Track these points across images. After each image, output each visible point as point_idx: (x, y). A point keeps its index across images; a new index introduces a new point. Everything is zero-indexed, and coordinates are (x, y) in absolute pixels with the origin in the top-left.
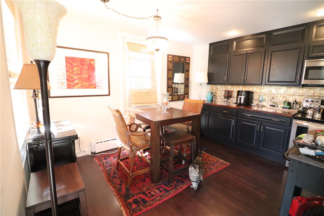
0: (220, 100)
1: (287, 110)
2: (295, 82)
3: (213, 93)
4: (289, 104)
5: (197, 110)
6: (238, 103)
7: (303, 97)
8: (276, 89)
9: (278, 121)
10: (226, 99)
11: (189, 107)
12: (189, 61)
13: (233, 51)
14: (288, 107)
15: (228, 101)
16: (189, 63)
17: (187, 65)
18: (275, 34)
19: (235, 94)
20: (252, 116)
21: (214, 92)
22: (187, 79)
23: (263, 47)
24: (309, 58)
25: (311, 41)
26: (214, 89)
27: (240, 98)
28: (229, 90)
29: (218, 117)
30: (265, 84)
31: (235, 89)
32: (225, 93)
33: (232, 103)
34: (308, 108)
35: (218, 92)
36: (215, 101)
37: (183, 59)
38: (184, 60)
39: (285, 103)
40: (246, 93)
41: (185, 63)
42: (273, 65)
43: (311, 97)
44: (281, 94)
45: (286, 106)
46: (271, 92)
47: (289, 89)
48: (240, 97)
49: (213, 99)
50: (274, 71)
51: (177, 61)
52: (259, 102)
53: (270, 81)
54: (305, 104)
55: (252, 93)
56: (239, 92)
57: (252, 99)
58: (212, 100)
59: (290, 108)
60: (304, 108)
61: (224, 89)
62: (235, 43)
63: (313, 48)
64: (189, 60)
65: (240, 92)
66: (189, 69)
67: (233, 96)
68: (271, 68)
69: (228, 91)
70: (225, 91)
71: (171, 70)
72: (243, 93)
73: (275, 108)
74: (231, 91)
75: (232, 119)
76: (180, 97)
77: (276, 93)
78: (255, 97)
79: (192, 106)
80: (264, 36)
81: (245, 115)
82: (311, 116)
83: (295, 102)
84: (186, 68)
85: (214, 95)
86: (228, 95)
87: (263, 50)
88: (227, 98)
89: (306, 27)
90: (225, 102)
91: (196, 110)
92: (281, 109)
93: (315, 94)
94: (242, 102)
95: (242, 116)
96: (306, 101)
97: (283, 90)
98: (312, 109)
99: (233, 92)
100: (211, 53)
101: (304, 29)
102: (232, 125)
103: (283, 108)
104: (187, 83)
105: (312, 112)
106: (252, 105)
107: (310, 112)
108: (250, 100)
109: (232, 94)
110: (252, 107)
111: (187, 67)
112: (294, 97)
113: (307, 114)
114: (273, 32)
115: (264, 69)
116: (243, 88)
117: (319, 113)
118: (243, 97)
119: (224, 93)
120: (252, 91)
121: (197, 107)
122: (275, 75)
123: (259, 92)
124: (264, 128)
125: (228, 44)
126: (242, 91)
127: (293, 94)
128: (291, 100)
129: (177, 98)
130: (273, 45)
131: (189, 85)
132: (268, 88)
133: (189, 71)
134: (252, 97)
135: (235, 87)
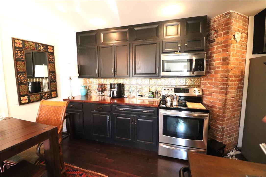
0: (95, 94)
1: (152, 99)
2: (155, 74)
3: (87, 87)
4: (153, 93)
5: (59, 115)
6: (112, 96)
7: (161, 87)
8: (142, 81)
9: (148, 113)
10: (100, 93)
11: (47, 113)
12: (53, 51)
13: (101, 43)
14: (153, 96)
15: (103, 94)
16: (53, 53)
17: (50, 55)
18: (136, 29)
19: (108, 87)
20: (126, 110)
21: (88, 85)
22: (52, 73)
23: (127, 40)
24: (164, 53)
25: (163, 38)
26: (88, 83)
27: (113, 92)
28: (103, 83)
29: (93, 115)
30: (133, 77)
31: (108, 82)
32: (99, 87)
33: (107, 96)
34: (166, 96)
35: (92, 86)
36: (90, 95)
37: (42, 48)
38: (45, 49)
39: (149, 93)
40: (117, 85)
41: (47, 53)
42: (137, 59)
43: (167, 86)
44: (146, 85)
45: (151, 95)
46: (138, 83)
47: (151, 80)
48: (113, 90)
49: (88, 94)
50: (139, 64)
51: (32, 48)
52: (129, 93)
53: (136, 73)
54: (164, 93)
55: (123, 85)
56: (111, 85)
57: (123, 91)
58: (86, 95)
59: (153, 97)
60: (163, 96)
61: (98, 83)
62: (102, 35)
63: (165, 44)
64: (53, 49)
65: (113, 85)
66: (54, 60)
67: (106, 89)
68: (136, 61)
69: (102, 85)
70: (99, 84)
71: (23, 61)
72: (115, 85)
73: (143, 98)
74: (104, 84)
75: (107, 115)
76: (43, 95)
77: (142, 84)
78: (126, 88)
79: (52, 111)
80: (127, 30)
81: (119, 110)
82: (170, 103)
83: (157, 91)
84: (49, 58)
85: (88, 89)
86: (102, 89)
87: (127, 43)
88: (102, 92)
89: (159, 25)
90: (100, 95)
91: (57, 115)
92: (147, 98)
93: (169, 84)
94: (115, 94)
95: (116, 111)
96: (164, 90)
97: (147, 81)
98: (170, 97)
99: (106, 84)
100: (80, 43)
101: (157, 27)
102: (108, 121)
103: (149, 97)
104: (53, 77)
105: (170, 100)
106: (124, 96)
107: (169, 99)
108: (122, 92)
109: (105, 87)
110: (124, 99)
111: (51, 58)
112: (155, 87)
113: (167, 101)
114: (134, 27)
115: (130, 62)
116: (114, 81)
117: (176, 101)
118: (115, 90)
119: (97, 86)
120: (123, 83)
121: (58, 112)
122: (140, 68)
123: (129, 84)
124: (137, 120)
125: (96, 35)
126: (114, 84)
127: (154, 84)
128: (153, 90)
129: (38, 97)
130: (136, 40)
131: (56, 80)
132: (135, 80)
133: (53, 63)
134: (123, 89)
135: (108, 80)
